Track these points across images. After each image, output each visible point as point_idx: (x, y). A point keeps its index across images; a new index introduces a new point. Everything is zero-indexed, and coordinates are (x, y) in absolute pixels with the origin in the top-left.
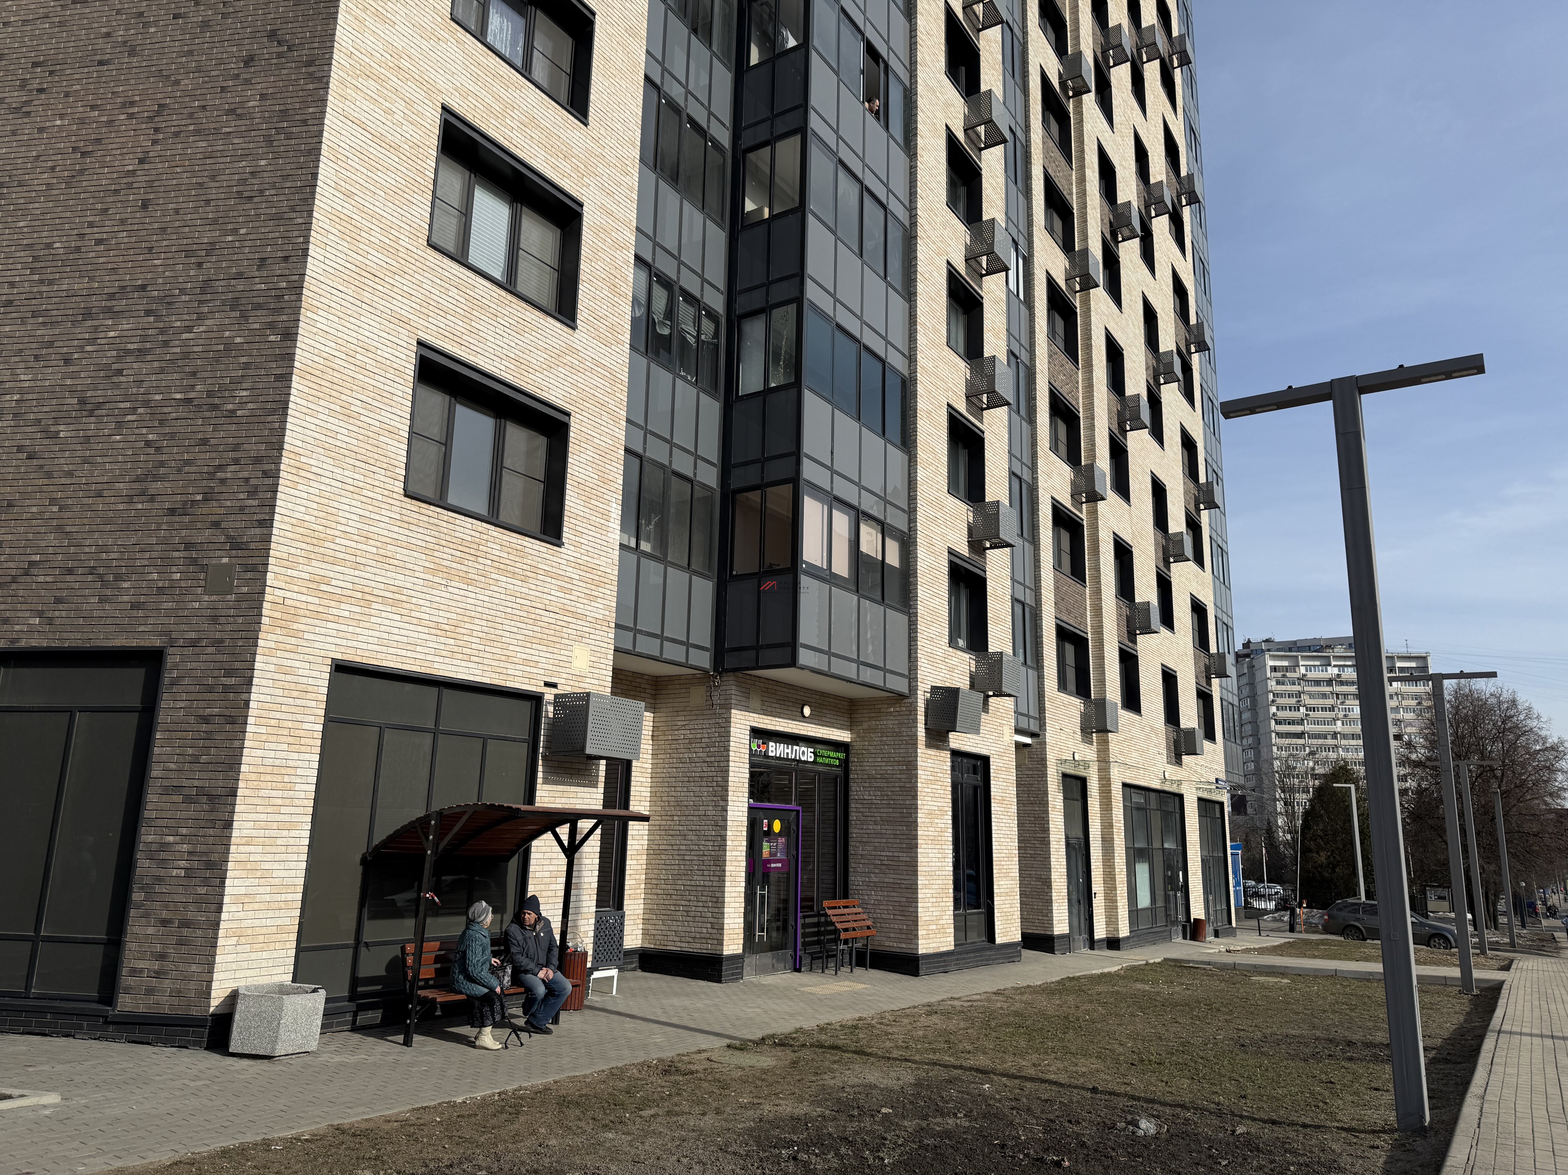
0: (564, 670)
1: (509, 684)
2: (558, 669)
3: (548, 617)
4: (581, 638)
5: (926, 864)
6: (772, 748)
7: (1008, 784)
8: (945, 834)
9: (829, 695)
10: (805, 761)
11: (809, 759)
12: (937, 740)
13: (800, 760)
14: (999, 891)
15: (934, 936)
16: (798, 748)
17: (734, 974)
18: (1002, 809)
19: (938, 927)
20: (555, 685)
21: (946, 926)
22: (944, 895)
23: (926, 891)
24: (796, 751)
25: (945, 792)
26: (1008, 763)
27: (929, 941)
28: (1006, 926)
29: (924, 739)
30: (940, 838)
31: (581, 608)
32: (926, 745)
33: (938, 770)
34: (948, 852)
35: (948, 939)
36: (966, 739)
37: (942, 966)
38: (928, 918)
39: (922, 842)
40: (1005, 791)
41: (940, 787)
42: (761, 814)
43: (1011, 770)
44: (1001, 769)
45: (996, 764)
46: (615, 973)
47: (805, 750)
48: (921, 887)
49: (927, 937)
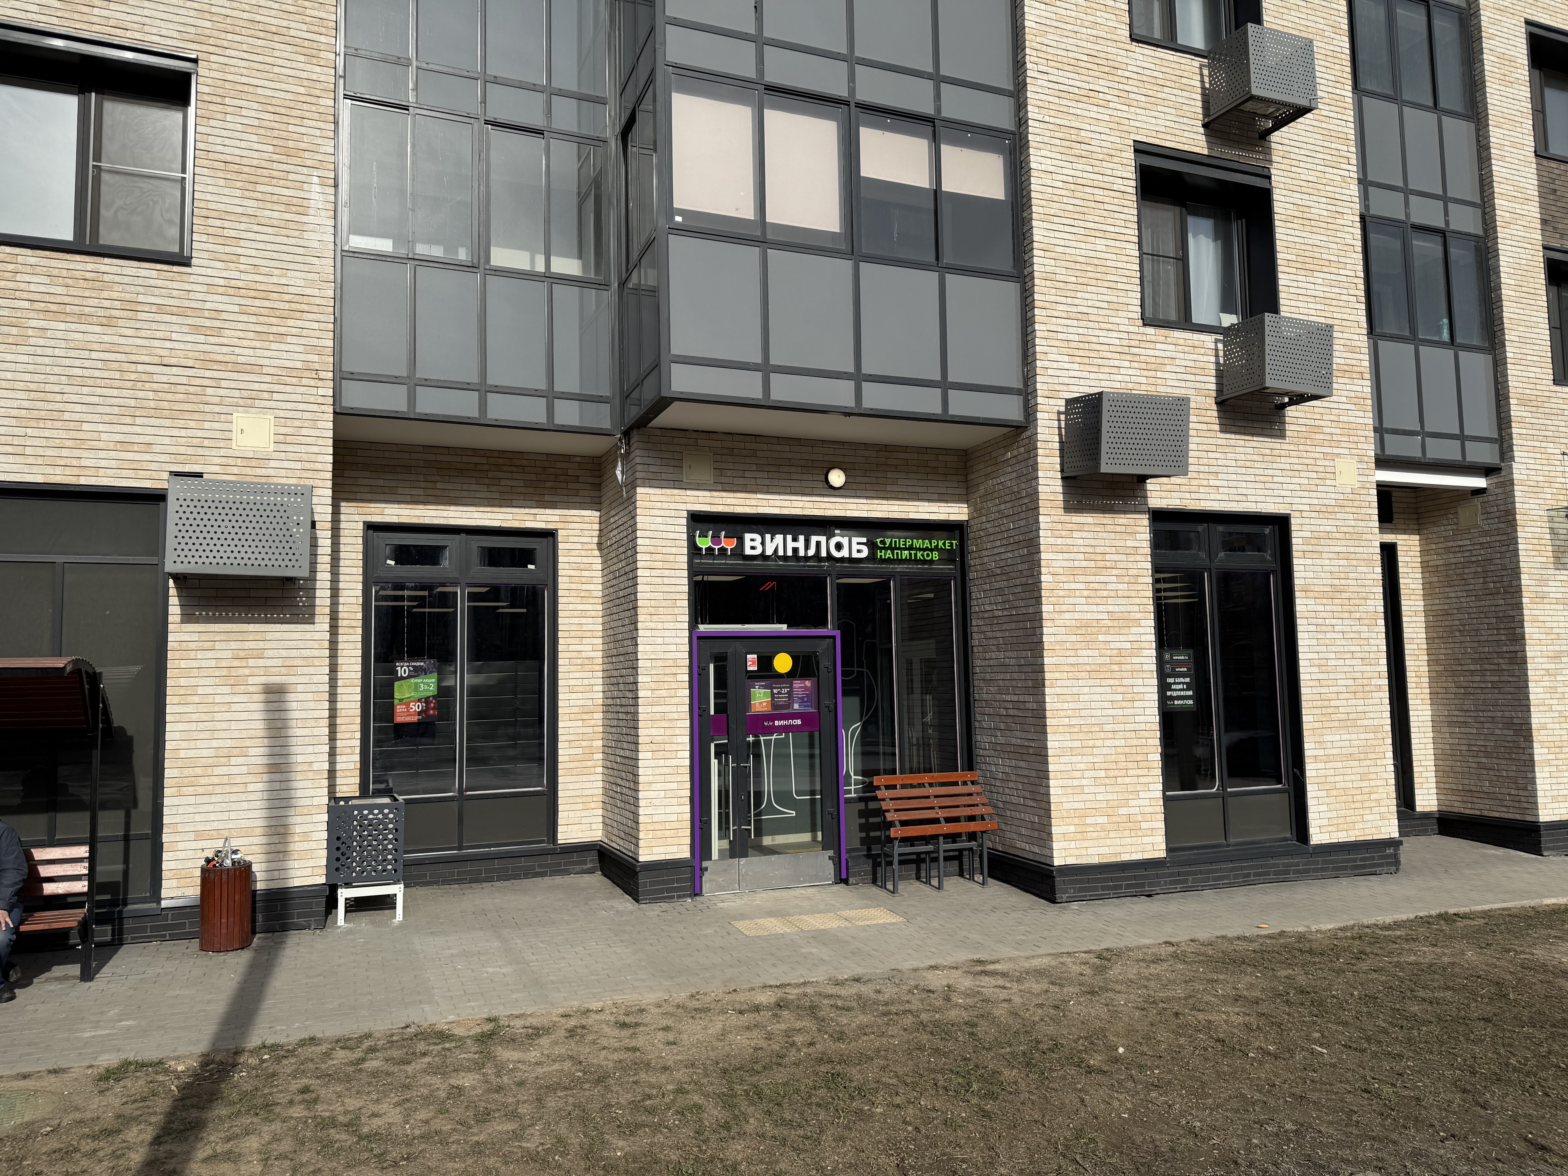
0: (214, 452)
1: (83, 481)
2: (200, 451)
4: (250, 402)
5: (1070, 713)
6: (752, 543)
7: (1355, 563)
8: (1135, 660)
9: (904, 449)
10: (842, 560)
11: (855, 555)
12: (1104, 497)
13: (830, 557)
14: (1322, 752)
15: (1102, 834)
16: (823, 539)
17: (669, 890)
18: (1335, 608)
19: (1115, 819)
20: (199, 475)
21: (1140, 818)
22: (1130, 765)
23: (1074, 759)
24: (818, 544)
25: (1132, 587)
26: (1353, 523)
27: (1086, 844)
28: (1347, 813)
29: (1061, 497)
30: (1116, 667)
31: (245, 356)
32: (1069, 508)
33: (1108, 550)
34: (1141, 689)
35: (1146, 840)
36: (1207, 490)
37: (1128, 886)
38: (1081, 805)
39: (1057, 675)
40: (1342, 575)
41: (1114, 579)
42: (738, 644)
43: (1365, 537)
44: (1328, 536)
45: (1313, 528)
46: (397, 890)
47: (845, 541)
48: (1058, 752)
49: (1079, 836)
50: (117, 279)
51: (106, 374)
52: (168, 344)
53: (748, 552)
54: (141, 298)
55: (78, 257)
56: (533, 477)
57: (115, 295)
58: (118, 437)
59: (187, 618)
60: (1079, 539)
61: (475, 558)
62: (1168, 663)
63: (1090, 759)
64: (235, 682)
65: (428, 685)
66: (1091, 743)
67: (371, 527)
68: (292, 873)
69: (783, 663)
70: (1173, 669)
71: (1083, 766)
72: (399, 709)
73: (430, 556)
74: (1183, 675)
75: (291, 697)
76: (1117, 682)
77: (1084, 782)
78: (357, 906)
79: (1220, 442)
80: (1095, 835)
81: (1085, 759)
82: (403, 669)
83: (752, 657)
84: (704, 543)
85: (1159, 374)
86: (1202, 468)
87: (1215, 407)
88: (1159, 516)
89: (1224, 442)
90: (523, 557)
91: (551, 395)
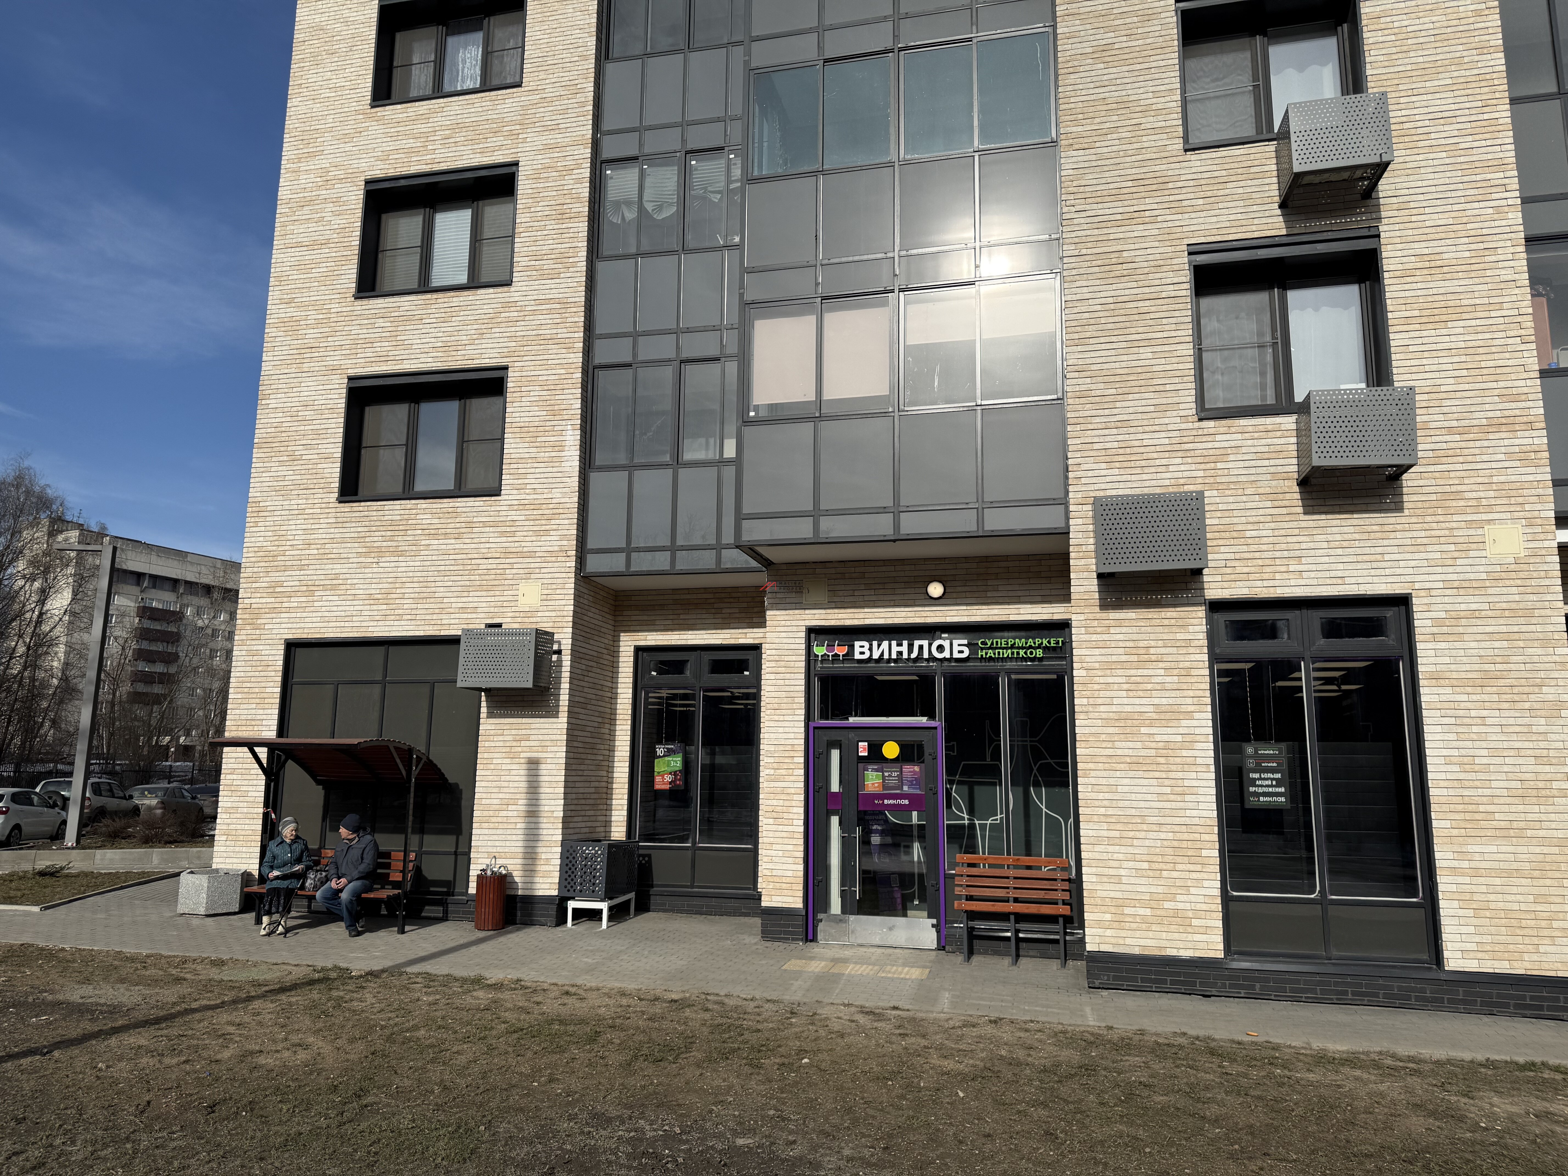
0: (508, 610)
1: (444, 633)
2: (500, 610)
3: (484, 563)
4: (528, 575)
5: (1106, 803)
6: (861, 649)
7: (1521, 644)
8: (1185, 753)
9: (1006, 558)
10: (945, 659)
11: (956, 655)
12: (1148, 592)
13: (932, 658)
14: (1466, 864)
15: (1144, 926)
16: (925, 643)
17: (785, 933)
18: (1486, 697)
19: (1159, 912)
20: (499, 626)
21: (1190, 914)
22: (1179, 859)
23: (1111, 849)
24: (921, 647)
25: (1183, 679)
26: (1517, 598)
27: (1123, 933)
28: (1510, 939)
29: (1097, 596)
30: (1162, 760)
31: (528, 547)
32: (1104, 606)
33: (1153, 643)
34: (1195, 783)
35: (1197, 937)
36: (1286, 576)
37: (1173, 982)
38: (1119, 895)
39: (1091, 766)
40: (1499, 659)
41: (1162, 672)
42: (852, 735)
43: (1537, 613)
44: (1474, 615)
45: (1449, 607)
46: (604, 906)
47: (946, 644)
48: (1092, 840)
49: (1116, 925)
50: (464, 510)
51: (456, 568)
52: (487, 545)
53: (857, 656)
54: (475, 520)
55: (445, 500)
56: (745, 605)
57: (462, 520)
58: (460, 605)
59: (490, 715)
60: (1118, 634)
61: (706, 668)
62: (1250, 757)
63: (1131, 850)
64: (512, 756)
65: (676, 762)
66: (1131, 834)
67: (638, 650)
68: (538, 886)
69: (891, 750)
70: (1258, 764)
71: (1121, 857)
72: (658, 779)
73: (677, 667)
74: (1272, 770)
75: (543, 766)
76: (1164, 775)
77: (1123, 872)
78: (579, 914)
79: (1303, 524)
80: (1134, 926)
81: (1123, 849)
82: (660, 750)
83: (863, 745)
84: (820, 651)
85: (1219, 465)
86: (1278, 554)
87: (1297, 489)
88: (1216, 607)
89: (1311, 524)
90: (739, 666)
91: (718, 547)
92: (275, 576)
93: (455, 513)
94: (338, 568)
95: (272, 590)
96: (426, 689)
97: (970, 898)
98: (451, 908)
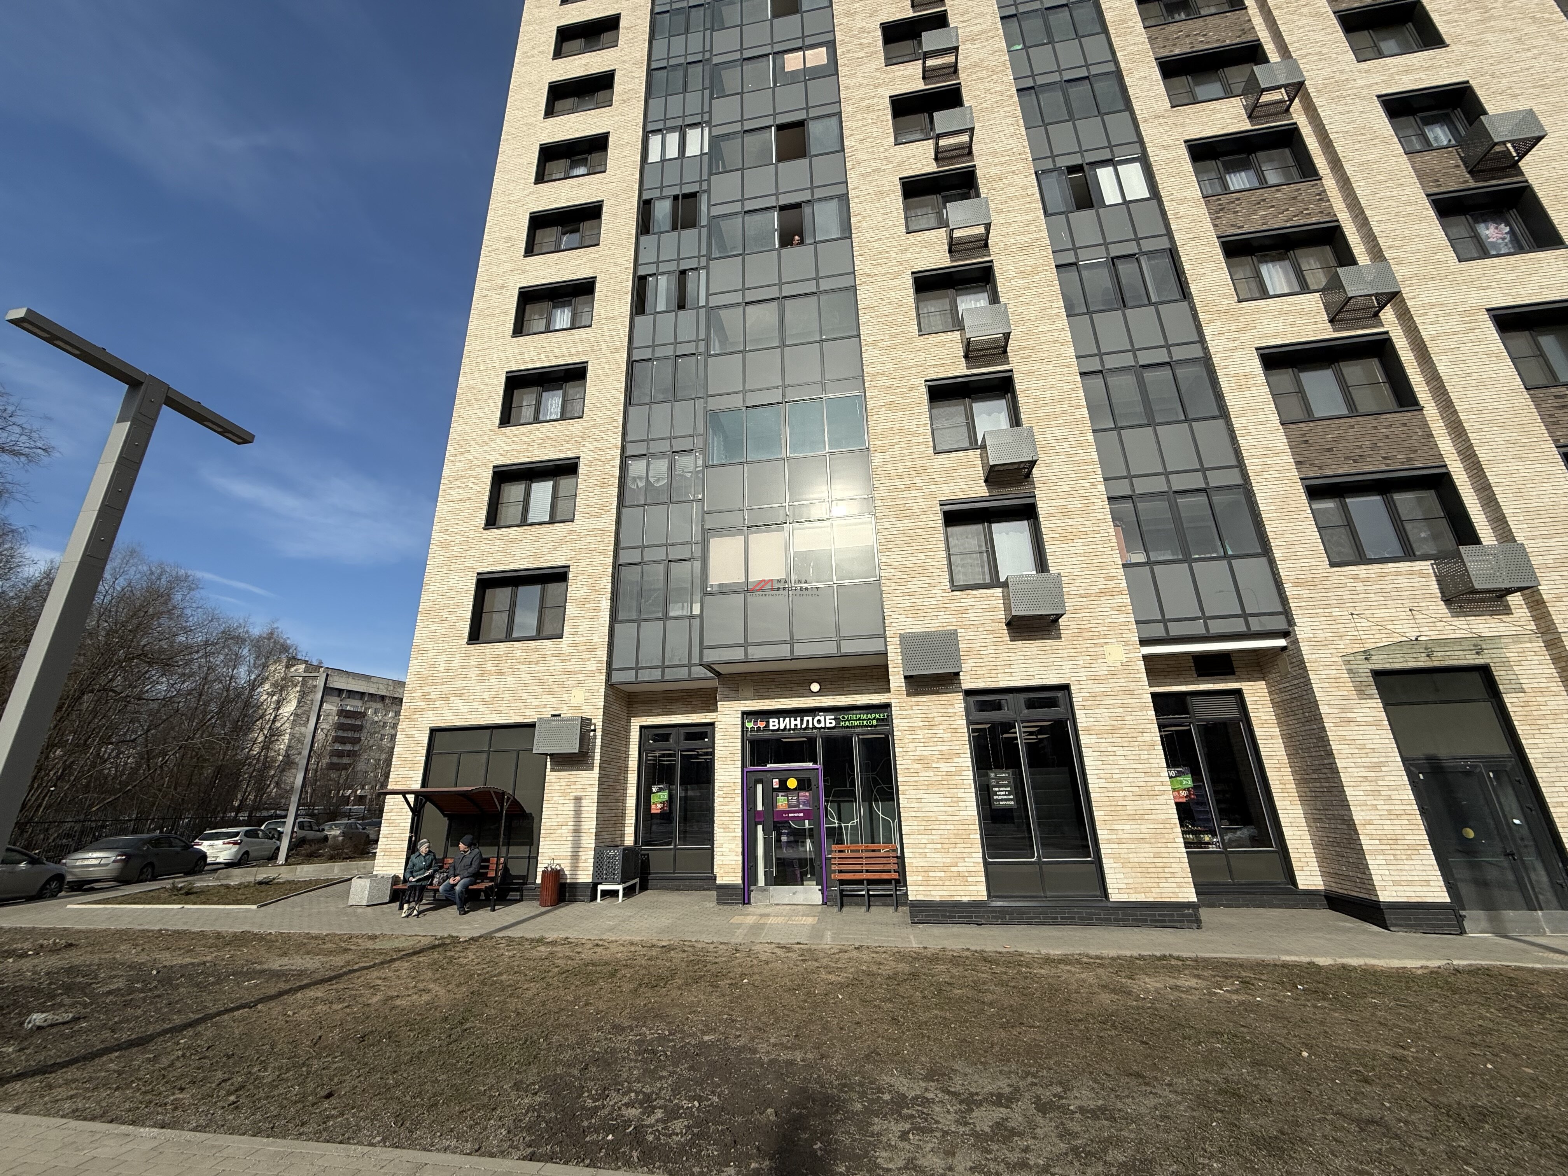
0: (565, 705)
2: (561, 705)
3: (552, 678)
4: (577, 685)
5: (916, 809)
6: (773, 723)
7: (1129, 709)
8: (957, 778)
9: (854, 668)
10: (822, 728)
11: (828, 725)
12: (932, 686)
13: (814, 728)
14: (1111, 836)
15: (941, 883)
16: (810, 719)
17: (732, 899)
18: (1114, 740)
19: (949, 874)
20: (559, 715)
21: (966, 874)
22: (958, 841)
23: (920, 837)
24: (808, 721)
25: (953, 735)
26: (1125, 684)
27: (930, 888)
28: (1143, 880)
29: (904, 688)
30: (945, 783)
31: (579, 668)
32: (909, 694)
33: (936, 715)
34: (964, 795)
35: (971, 888)
36: (1003, 675)
37: (959, 917)
38: (926, 864)
39: (906, 788)
40: (1119, 718)
41: (942, 731)
42: (769, 775)
43: (1136, 692)
44: (1104, 694)
45: (1090, 690)
46: (620, 888)
47: (822, 719)
48: (909, 832)
49: (925, 883)
50: (541, 647)
51: (535, 681)
52: (554, 668)
53: (771, 728)
54: (547, 653)
55: (530, 642)
56: (705, 699)
57: (540, 653)
58: (537, 704)
59: (552, 770)
60: (917, 710)
61: (682, 738)
62: (993, 778)
63: (931, 837)
64: (564, 795)
65: (664, 796)
66: (930, 827)
67: (642, 728)
68: (579, 876)
69: (792, 783)
70: (998, 783)
71: (925, 841)
72: (653, 806)
73: (665, 738)
74: (1005, 786)
75: (583, 801)
76: (946, 791)
77: (927, 850)
78: (605, 893)
79: (1010, 647)
80: (935, 883)
81: (926, 837)
82: (655, 789)
83: (776, 781)
84: (749, 725)
85: (964, 615)
86: (998, 663)
87: (1005, 627)
88: (968, 693)
89: (1015, 646)
90: (702, 736)
92: (426, 689)
93: (536, 650)
94: (464, 683)
95: (425, 697)
96: (514, 755)
97: (841, 872)
98: (525, 893)
